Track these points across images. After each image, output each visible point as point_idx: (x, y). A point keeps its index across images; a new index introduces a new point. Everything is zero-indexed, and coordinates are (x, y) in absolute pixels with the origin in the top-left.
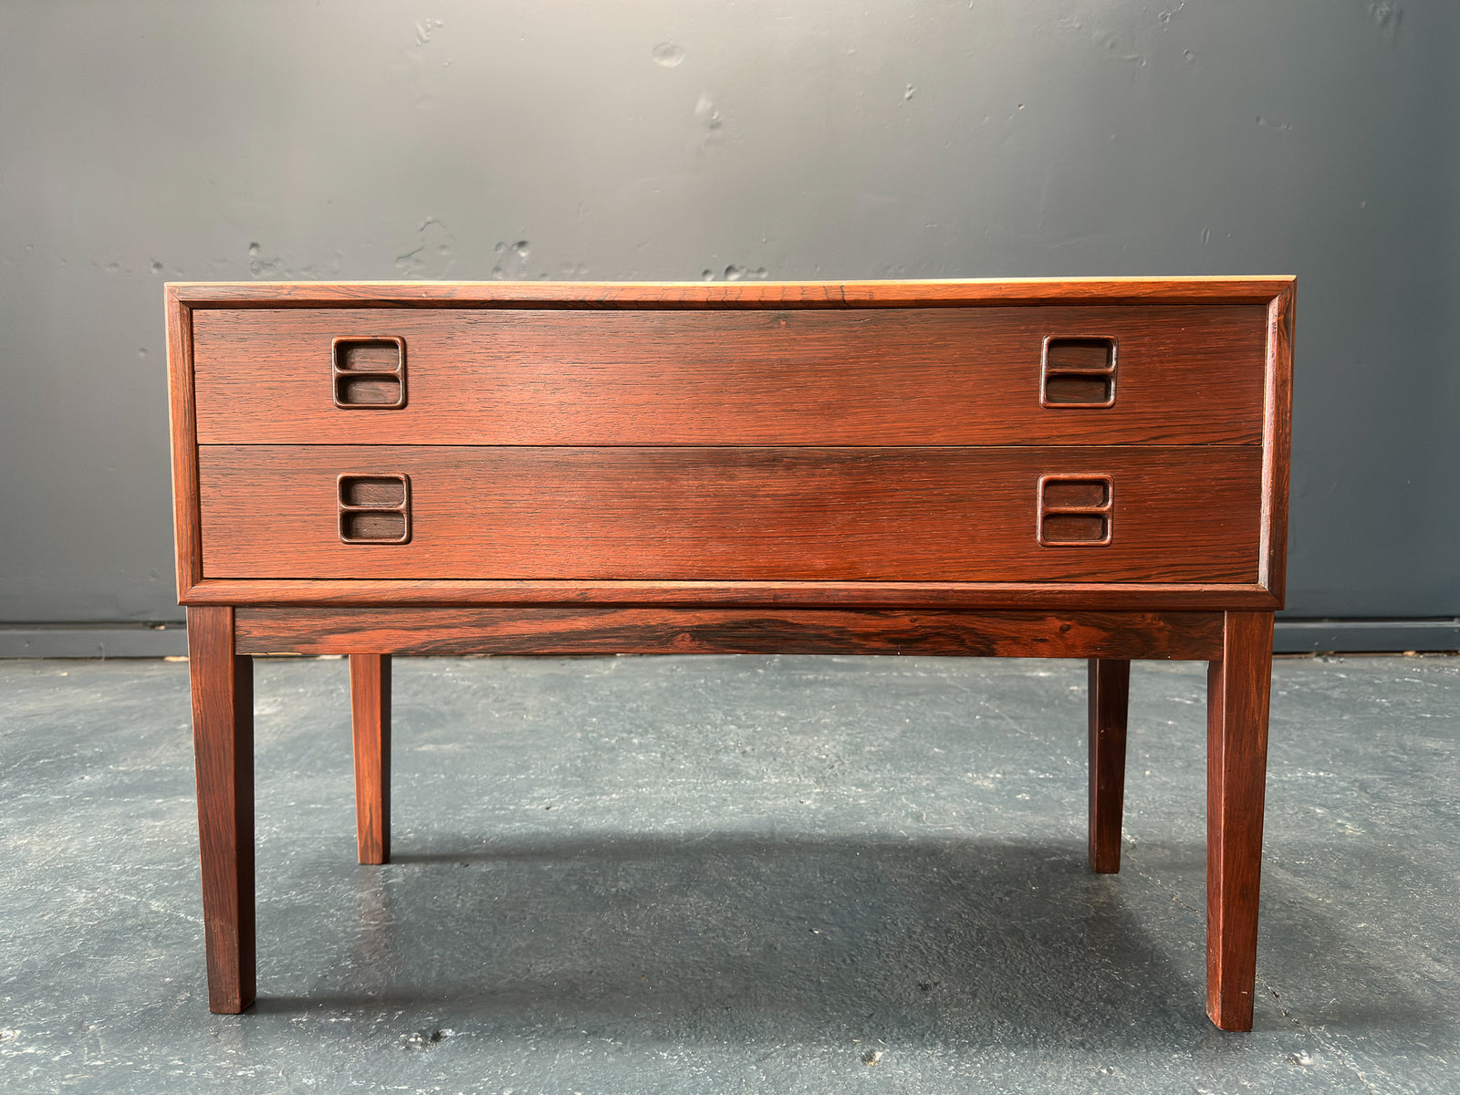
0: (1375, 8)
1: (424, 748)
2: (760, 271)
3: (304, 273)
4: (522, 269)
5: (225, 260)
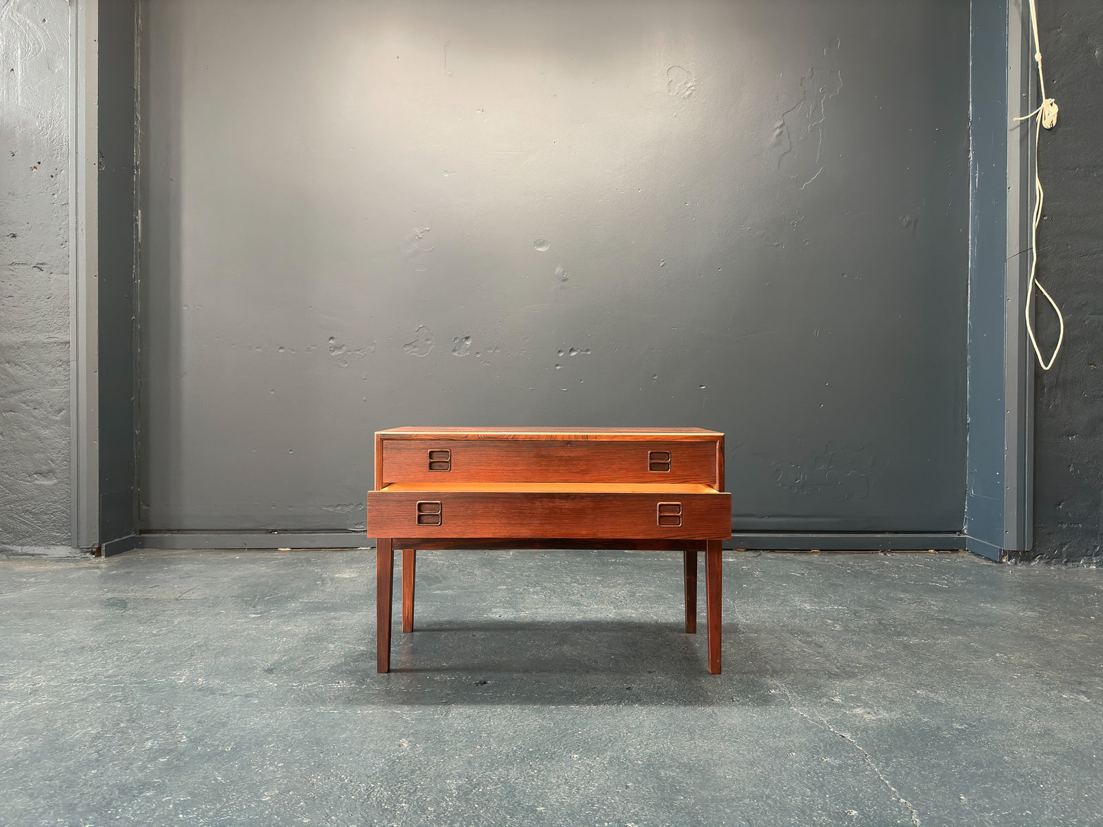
0: (903, 218)
1: (436, 592)
2: (588, 350)
3: (358, 353)
4: (467, 350)
5: (316, 346)
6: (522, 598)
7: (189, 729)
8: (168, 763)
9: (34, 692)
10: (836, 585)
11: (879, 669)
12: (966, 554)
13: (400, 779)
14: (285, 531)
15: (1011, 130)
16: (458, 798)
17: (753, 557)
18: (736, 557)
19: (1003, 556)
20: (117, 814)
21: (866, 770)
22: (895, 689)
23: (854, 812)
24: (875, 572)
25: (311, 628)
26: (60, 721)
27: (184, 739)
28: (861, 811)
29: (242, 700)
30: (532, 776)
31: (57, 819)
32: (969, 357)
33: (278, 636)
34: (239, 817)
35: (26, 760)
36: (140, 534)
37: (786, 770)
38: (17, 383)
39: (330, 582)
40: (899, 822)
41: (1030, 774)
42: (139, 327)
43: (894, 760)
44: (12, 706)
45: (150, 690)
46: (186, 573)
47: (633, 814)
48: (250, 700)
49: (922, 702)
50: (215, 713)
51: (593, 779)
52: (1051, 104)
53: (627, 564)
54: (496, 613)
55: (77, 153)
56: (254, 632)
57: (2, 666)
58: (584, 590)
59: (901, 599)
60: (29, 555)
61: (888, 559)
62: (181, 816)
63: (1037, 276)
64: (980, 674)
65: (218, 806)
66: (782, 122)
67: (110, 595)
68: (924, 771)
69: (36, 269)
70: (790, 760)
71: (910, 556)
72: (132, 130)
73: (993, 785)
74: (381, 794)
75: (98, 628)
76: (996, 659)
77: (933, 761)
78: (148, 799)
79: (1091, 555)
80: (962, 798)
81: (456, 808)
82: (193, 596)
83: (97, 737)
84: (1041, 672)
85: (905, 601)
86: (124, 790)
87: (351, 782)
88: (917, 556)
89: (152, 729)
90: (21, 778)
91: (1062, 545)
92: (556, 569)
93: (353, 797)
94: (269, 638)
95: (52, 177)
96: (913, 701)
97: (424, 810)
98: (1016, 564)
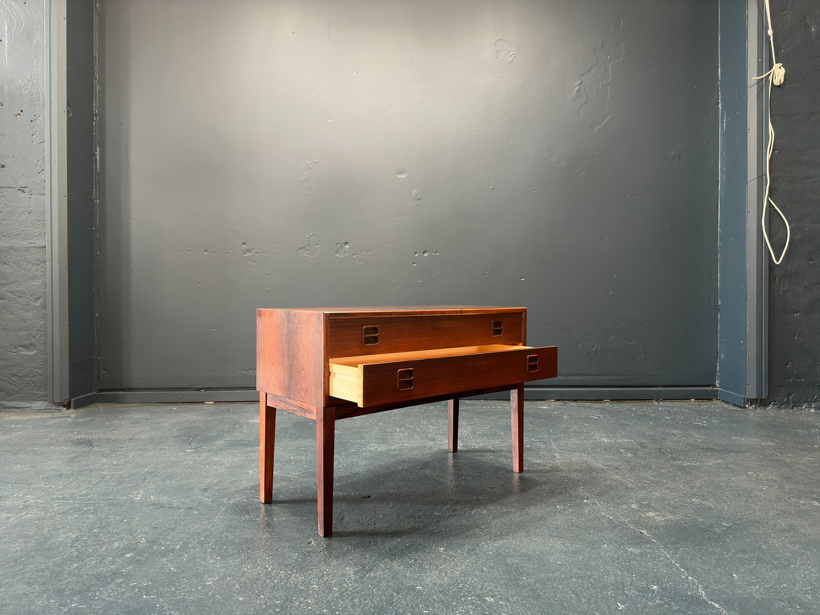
0: (670, 153)
2: (436, 252)
3: (264, 254)
4: (346, 252)
5: (233, 249)
6: (391, 436)
7: (146, 533)
8: (132, 558)
9: (26, 507)
10: (625, 424)
11: (663, 484)
12: (718, 402)
13: (311, 567)
14: (210, 389)
15: (750, 87)
16: (356, 581)
17: (561, 405)
18: (549, 406)
19: (746, 403)
20: (95, 596)
21: (661, 556)
22: (676, 498)
23: (655, 587)
24: (653, 415)
25: (234, 459)
26: (47, 529)
27: (143, 540)
28: (660, 586)
29: (185, 511)
30: (411, 564)
31: (49, 600)
32: (719, 256)
33: (209, 465)
34: (190, 596)
35: (22, 558)
36: (100, 392)
37: (601, 557)
38: (6, 278)
39: (246, 426)
40: (689, 593)
41: (783, 558)
42: (98, 236)
43: (681, 549)
44: (10, 518)
45: (114, 505)
46: (136, 420)
47: (489, 590)
48: (192, 512)
49: (697, 508)
50: (165, 522)
51: (456, 566)
52: (780, 67)
53: (467, 411)
54: (373, 447)
55: (51, 103)
56: (191, 463)
57: (1, 489)
58: (437, 430)
59: (674, 434)
60: (16, 408)
61: (662, 405)
62: (145, 597)
63: (770, 195)
64: (738, 487)
65: (173, 589)
66: (580, 81)
67: (79, 437)
68: (705, 556)
69: (20, 192)
70: (603, 551)
71: (677, 403)
72: (91, 87)
73: (756, 566)
74: (297, 578)
75: (72, 460)
76: (748, 476)
77: (710, 550)
78: (118, 585)
79: (811, 402)
80: (734, 575)
81: (355, 588)
82: (143, 437)
83: (77, 540)
84: (783, 485)
85: (677, 436)
86: (100, 578)
87: (274, 570)
88: (682, 404)
89: (118, 534)
90: (20, 570)
91: (789, 395)
92: (415, 415)
93: (275, 581)
94: (203, 466)
95: (32, 121)
96: (690, 507)
97: (330, 590)
98: (756, 408)
